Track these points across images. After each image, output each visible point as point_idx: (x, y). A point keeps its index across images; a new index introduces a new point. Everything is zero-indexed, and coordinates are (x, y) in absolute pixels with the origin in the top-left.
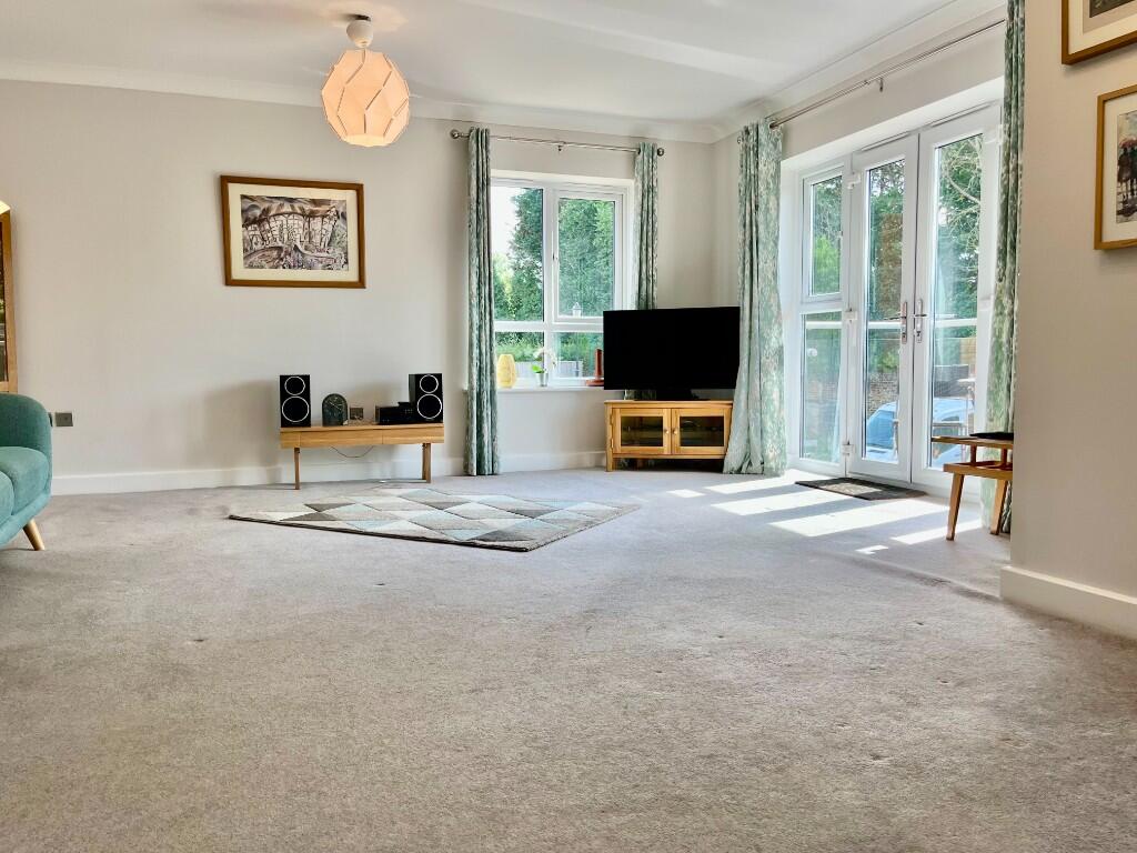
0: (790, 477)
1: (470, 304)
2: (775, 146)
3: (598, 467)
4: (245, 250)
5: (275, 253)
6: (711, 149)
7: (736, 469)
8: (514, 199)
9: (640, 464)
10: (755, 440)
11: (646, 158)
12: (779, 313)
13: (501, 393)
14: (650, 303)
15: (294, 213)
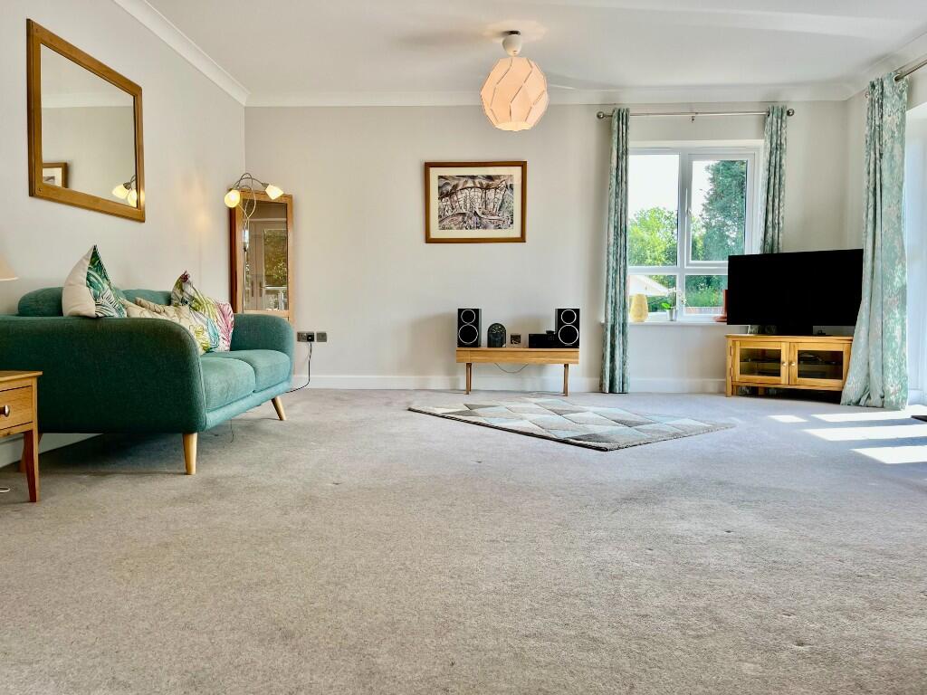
0: (908, 412)
1: (608, 252)
2: (901, 97)
3: (722, 392)
4: (440, 216)
5: (460, 218)
6: (845, 105)
7: (854, 401)
8: (708, 168)
9: (761, 392)
10: (875, 375)
11: (775, 119)
12: (903, 255)
13: (632, 326)
14: (775, 248)
15: (475, 187)
